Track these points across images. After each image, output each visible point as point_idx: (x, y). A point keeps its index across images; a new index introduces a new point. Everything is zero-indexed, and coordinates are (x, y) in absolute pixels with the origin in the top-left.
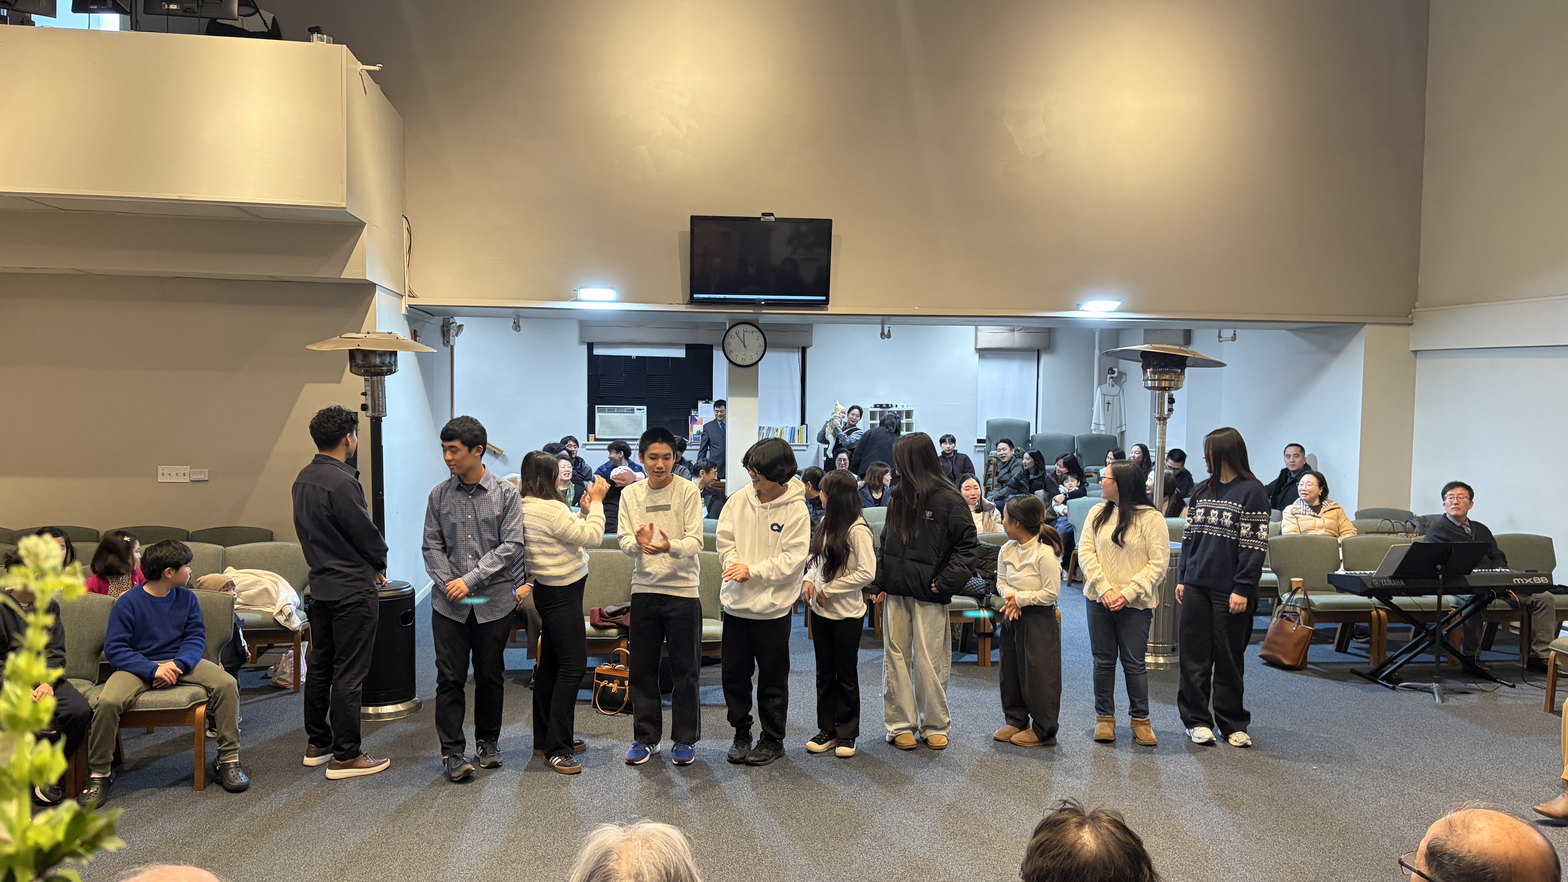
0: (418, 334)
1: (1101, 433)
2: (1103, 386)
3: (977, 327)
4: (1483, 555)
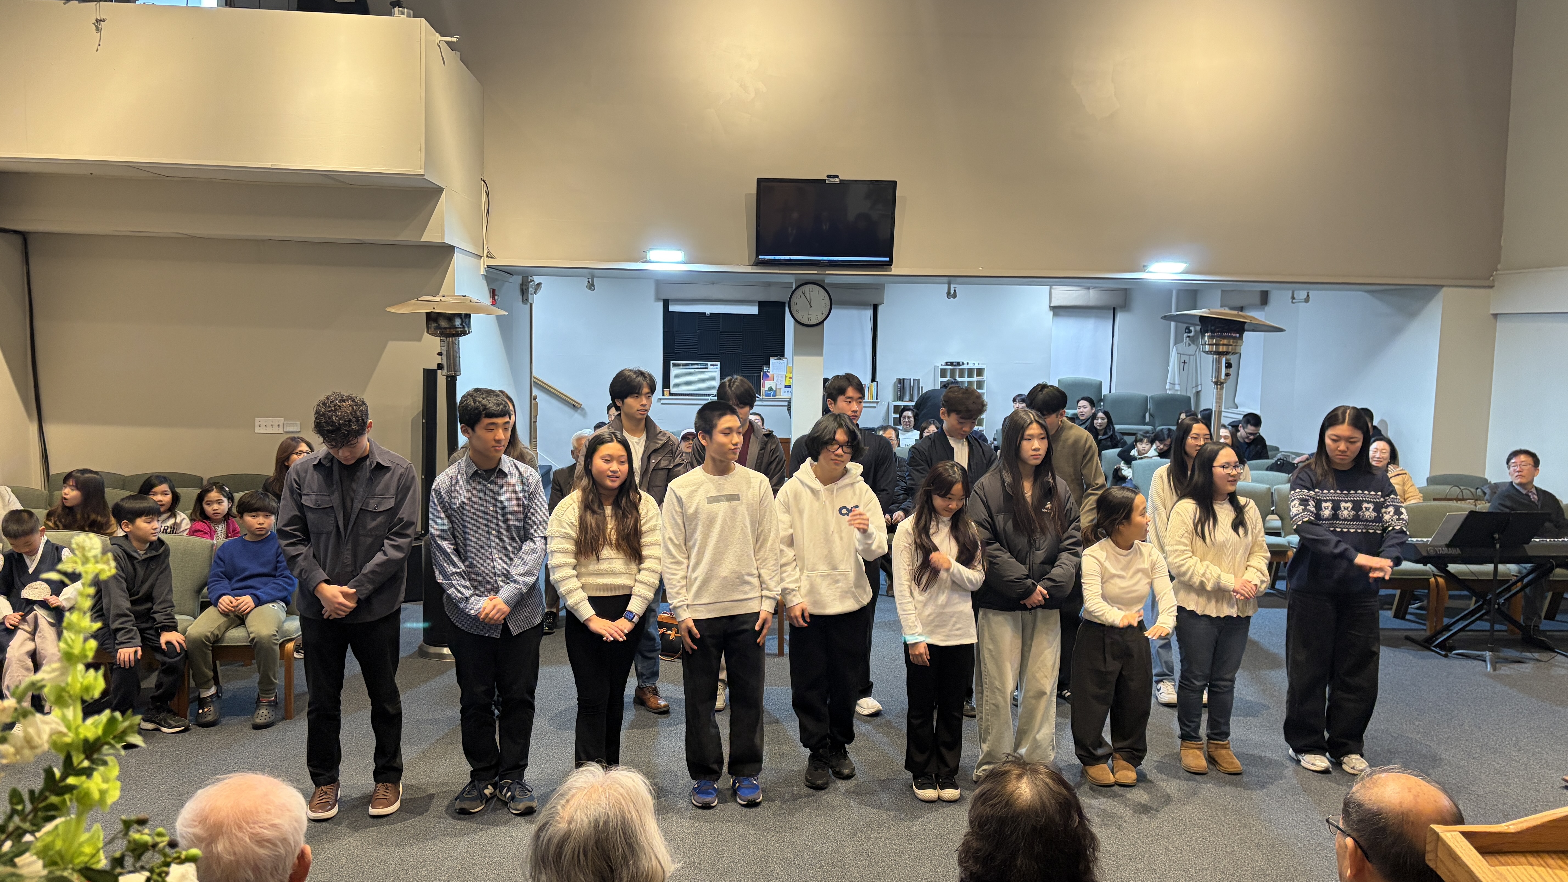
0: (497, 293)
1: (1176, 393)
2: (1179, 345)
3: (1051, 286)
4: (1547, 524)
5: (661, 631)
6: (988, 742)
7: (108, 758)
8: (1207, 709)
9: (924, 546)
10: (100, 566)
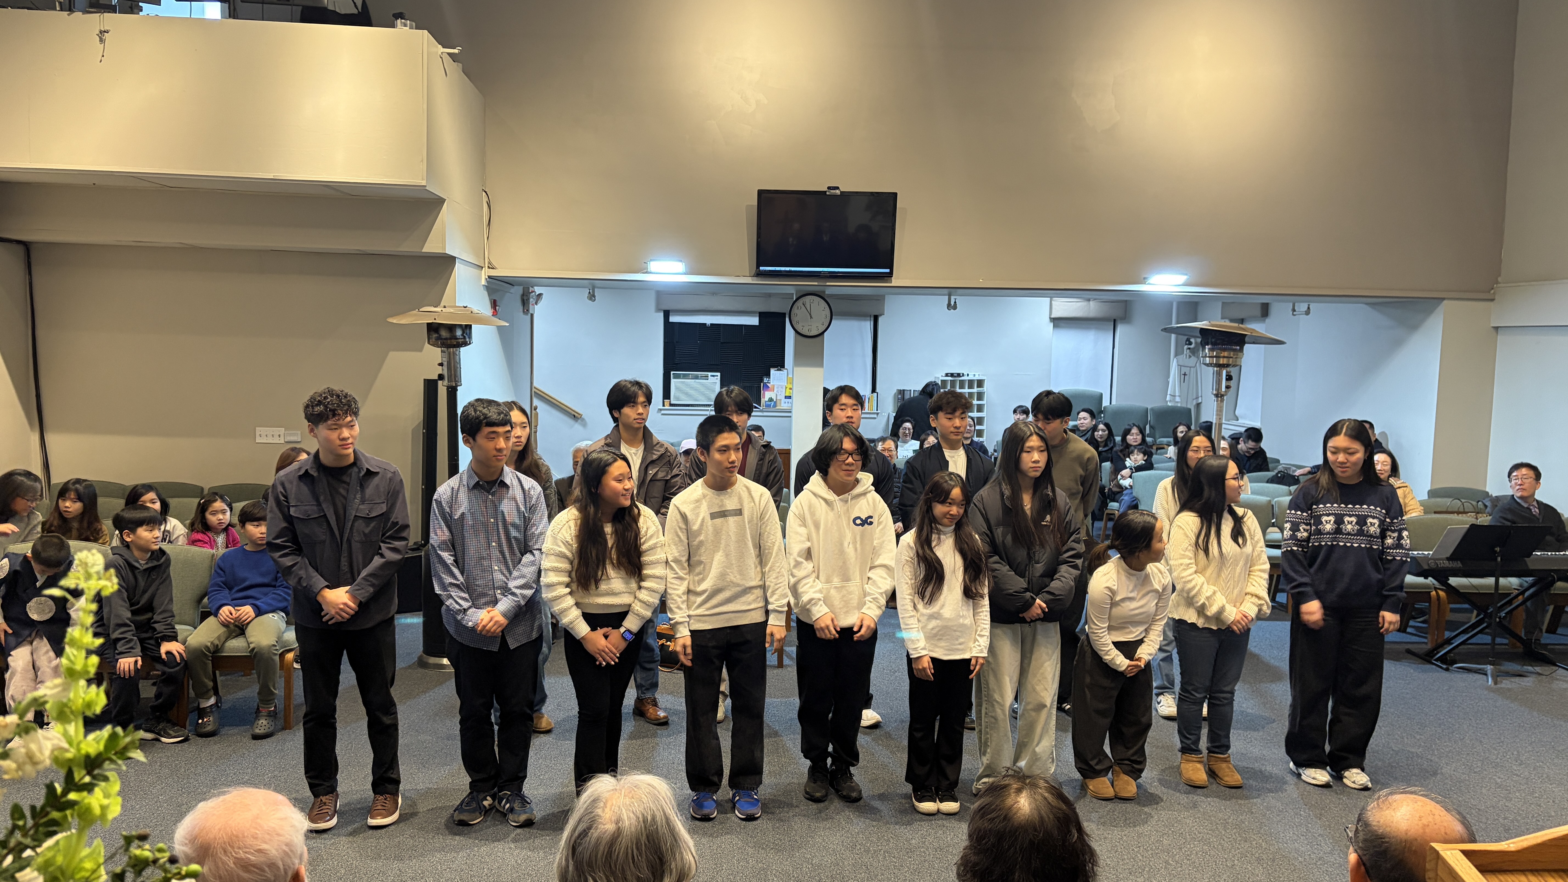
0: (498, 304)
1: (1176, 405)
2: (1180, 357)
3: (1051, 298)
4: (1548, 538)
5: (661, 642)
6: (987, 755)
7: (108, 774)
8: (1207, 723)
9: (926, 558)
10: (103, 583)
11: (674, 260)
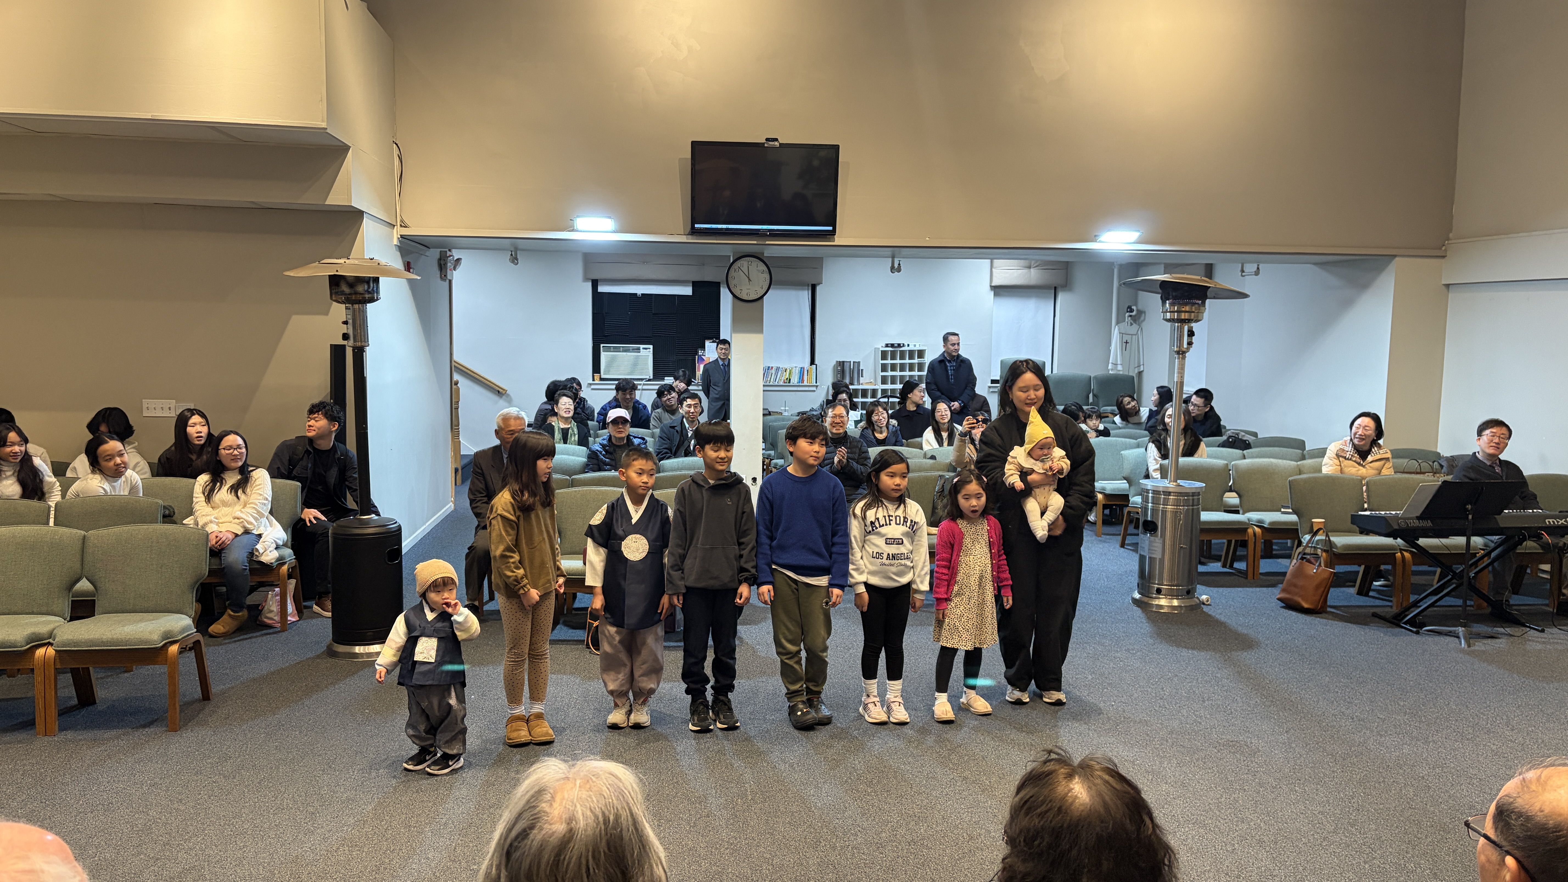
2: (1122, 325)
3: (991, 259)
11: (603, 217)
